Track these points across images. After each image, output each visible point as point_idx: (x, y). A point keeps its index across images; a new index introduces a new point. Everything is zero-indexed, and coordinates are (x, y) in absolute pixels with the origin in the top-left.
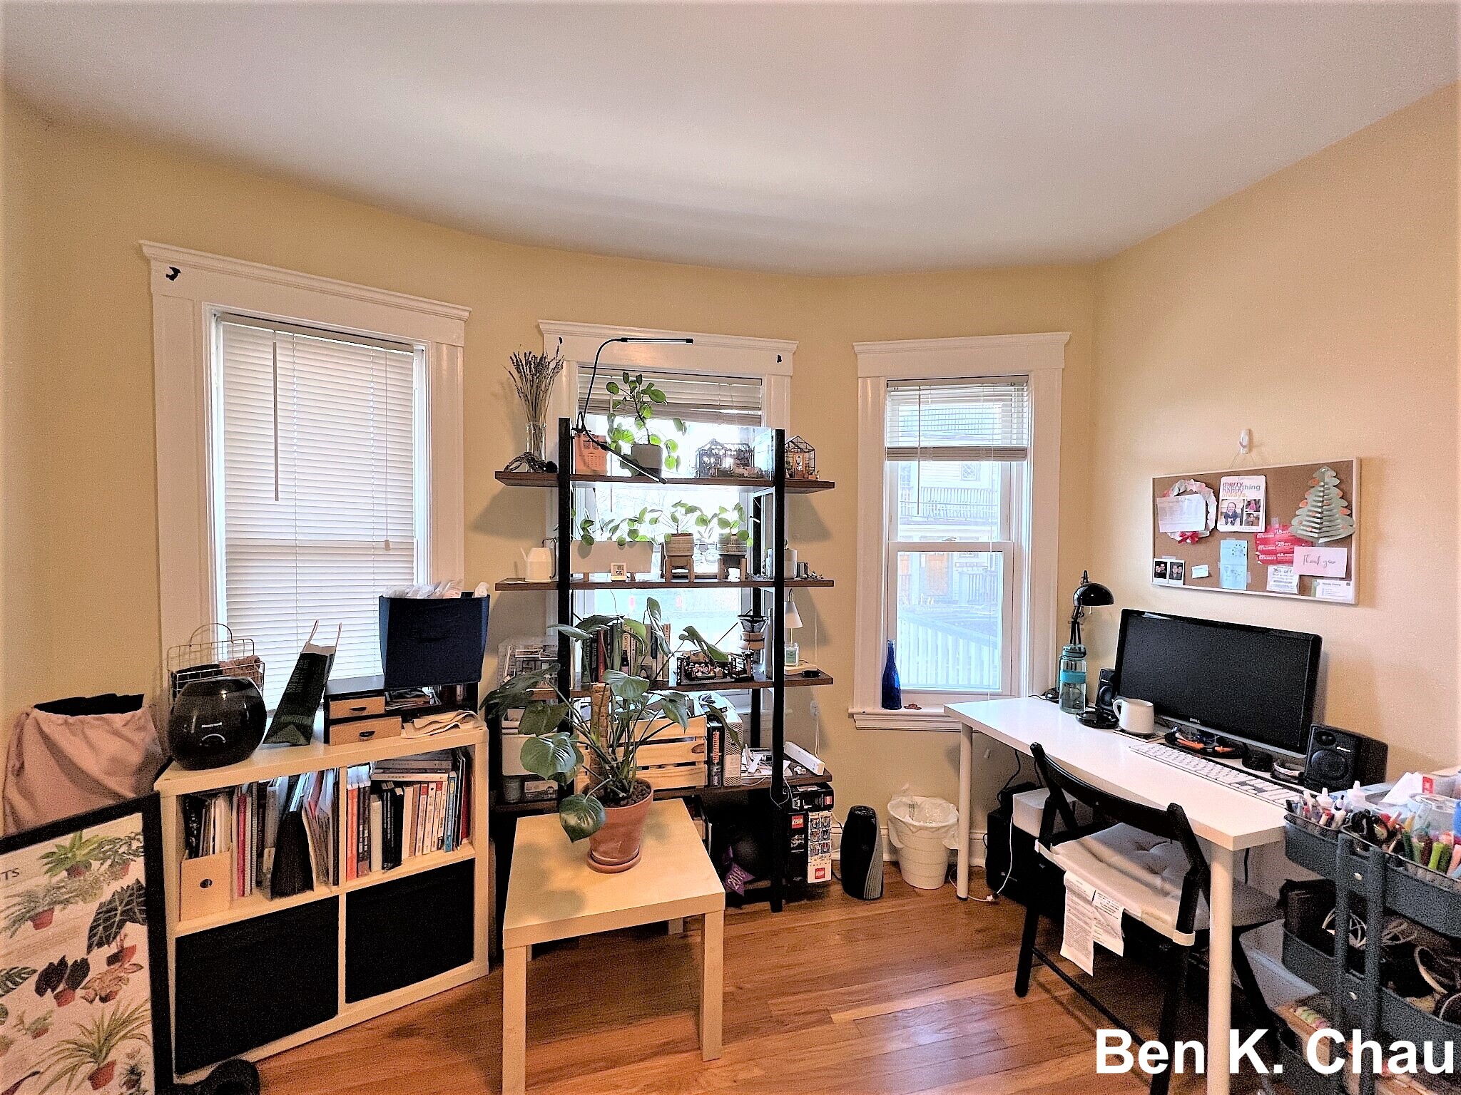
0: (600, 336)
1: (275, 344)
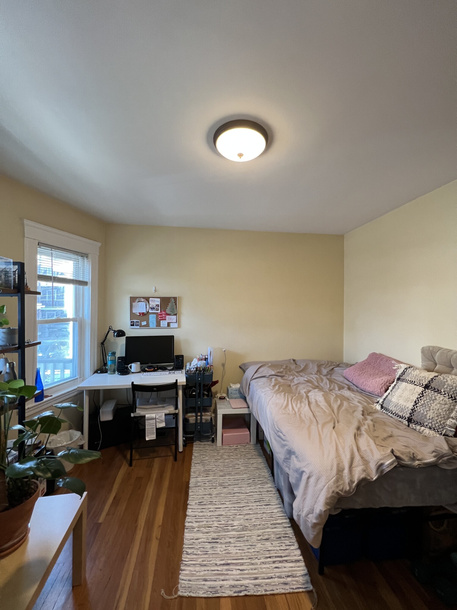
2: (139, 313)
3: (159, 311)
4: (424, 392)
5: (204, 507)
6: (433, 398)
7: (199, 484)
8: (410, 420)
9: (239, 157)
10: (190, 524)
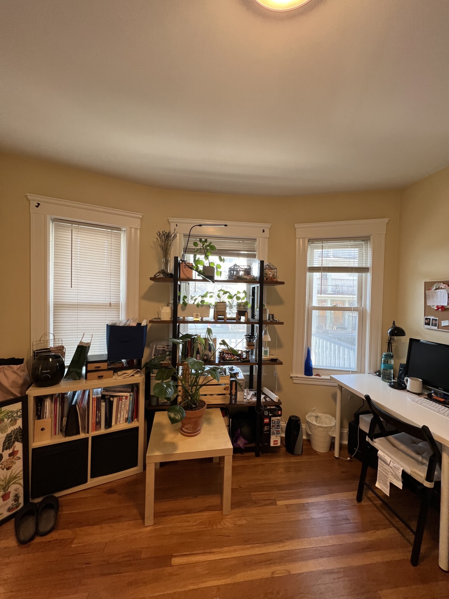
0: (192, 223)
1: (72, 230)
2: (437, 307)
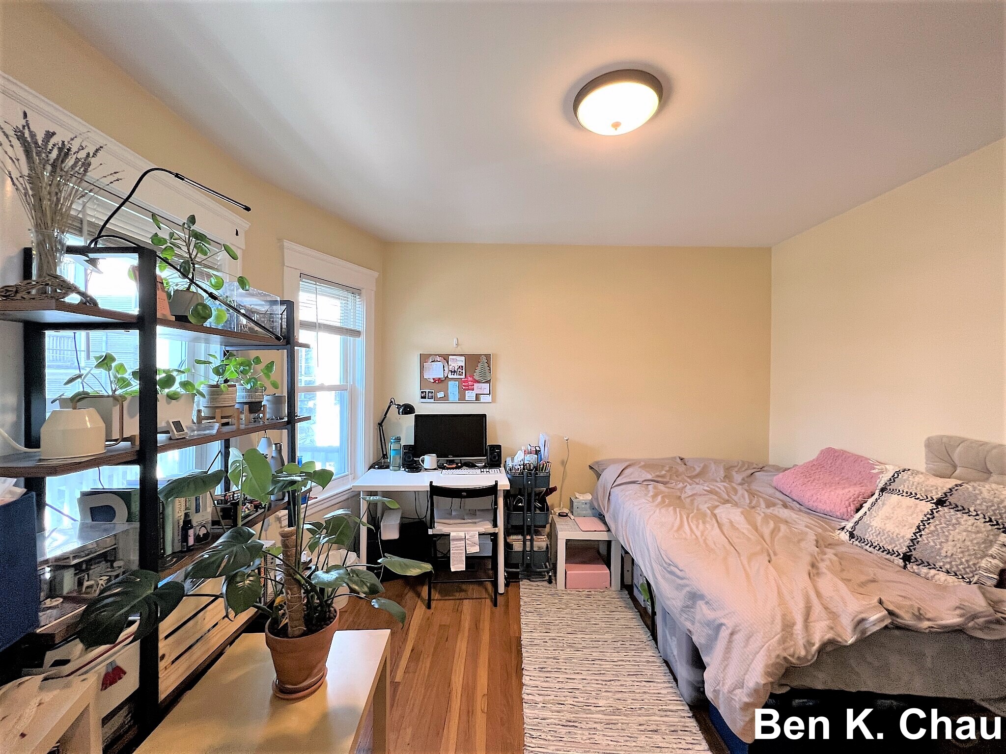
2: (434, 379)
3: (463, 376)
4: (934, 511)
5: (548, 675)
6: (954, 521)
7: (536, 642)
8: (907, 558)
9: (614, 129)
10: (530, 697)
